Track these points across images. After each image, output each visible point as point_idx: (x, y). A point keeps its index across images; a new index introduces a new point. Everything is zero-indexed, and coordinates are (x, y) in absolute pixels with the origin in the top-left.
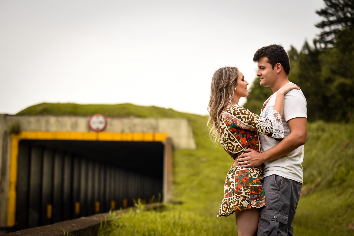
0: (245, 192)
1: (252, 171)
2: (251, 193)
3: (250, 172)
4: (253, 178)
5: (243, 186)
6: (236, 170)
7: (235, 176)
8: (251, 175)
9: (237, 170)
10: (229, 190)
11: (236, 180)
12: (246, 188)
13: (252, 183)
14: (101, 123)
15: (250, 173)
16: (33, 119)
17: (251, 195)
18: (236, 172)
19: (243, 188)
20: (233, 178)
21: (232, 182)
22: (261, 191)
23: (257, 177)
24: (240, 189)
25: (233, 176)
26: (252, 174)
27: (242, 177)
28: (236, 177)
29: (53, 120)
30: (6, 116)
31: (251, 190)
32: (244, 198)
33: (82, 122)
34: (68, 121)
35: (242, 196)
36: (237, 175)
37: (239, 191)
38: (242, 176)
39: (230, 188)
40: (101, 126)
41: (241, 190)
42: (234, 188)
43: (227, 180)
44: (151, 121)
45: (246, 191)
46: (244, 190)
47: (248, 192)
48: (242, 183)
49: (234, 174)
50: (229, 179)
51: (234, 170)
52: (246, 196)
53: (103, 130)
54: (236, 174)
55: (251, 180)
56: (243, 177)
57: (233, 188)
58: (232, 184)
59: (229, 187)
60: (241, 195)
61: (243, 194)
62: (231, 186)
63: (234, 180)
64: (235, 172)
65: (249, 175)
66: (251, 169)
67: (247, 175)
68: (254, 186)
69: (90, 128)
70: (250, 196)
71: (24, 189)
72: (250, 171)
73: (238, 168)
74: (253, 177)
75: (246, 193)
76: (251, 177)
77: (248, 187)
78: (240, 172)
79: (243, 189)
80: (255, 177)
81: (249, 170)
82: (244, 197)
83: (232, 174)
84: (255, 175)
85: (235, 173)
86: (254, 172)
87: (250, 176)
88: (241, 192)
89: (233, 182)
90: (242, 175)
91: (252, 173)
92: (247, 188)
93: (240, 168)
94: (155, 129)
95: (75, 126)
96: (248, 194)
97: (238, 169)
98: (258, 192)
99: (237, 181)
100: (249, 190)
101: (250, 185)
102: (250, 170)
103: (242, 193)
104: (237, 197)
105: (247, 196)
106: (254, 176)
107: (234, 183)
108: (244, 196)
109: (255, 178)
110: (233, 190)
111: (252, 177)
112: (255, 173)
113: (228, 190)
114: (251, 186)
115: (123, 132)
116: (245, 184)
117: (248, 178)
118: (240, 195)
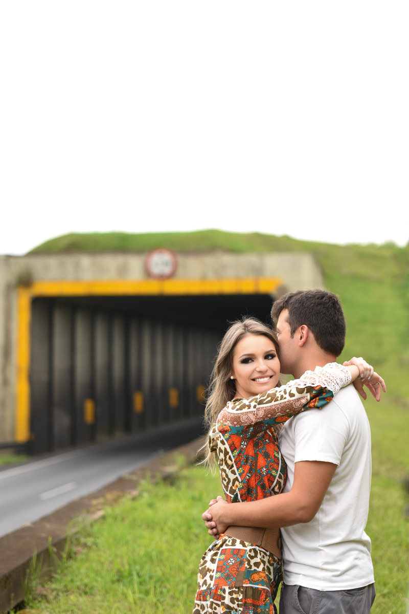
0: (231, 597)
1: (253, 554)
2: (245, 603)
3: (249, 555)
4: (252, 569)
5: (229, 583)
6: (221, 546)
7: (217, 558)
8: (249, 564)
9: (224, 547)
10: (203, 586)
11: (218, 567)
12: (234, 589)
13: (249, 580)
14: (166, 264)
15: (249, 558)
16: (53, 262)
17: (244, 606)
18: (221, 549)
19: (229, 588)
20: (213, 561)
21: (209, 570)
22: (264, 601)
23: (260, 569)
24: (221, 589)
25: (215, 557)
26: (252, 562)
27: (231, 564)
28: (220, 560)
29: (85, 261)
30: (8, 257)
31: (246, 596)
32: (228, 610)
33: (135, 263)
34: (111, 262)
35: (223, 604)
36: (223, 557)
37: (219, 592)
38: (232, 561)
39: (205, 582)
40: (167, 270)
41: (224, 591)
42: (212, 583)
43: (202, 563)
44: (251, 259)
45: (235, 596)
46: (230, 593)
47: (237, 599)
48: (228, 577)
49: (216, 554)
50: (206, 562)
51: (219, 545)
52: (232, 605)
53: (171, 276)
54: (221, 554)
55: (249, 574)
56: (233, 564)
57: (210, 584)
58: (208, 574)
59: (203, 578)
60: (222, 601)
61: (227, 601)
62: (207, 578)
63: (213, 567)
64: (218, 549)
65: (246, 562)
66: (252, 551)
67: (241, 563)
68: (252, 587)
69: (148, 274)
70: (241, 609)
71: (44, 377)
72: (249, 553)
73: (227, 542)
74: (254, 568)
75: (232, 601)
76: (248, 567)
77: (239, 588)
78: (227, 552)
79: (227, 590)
80: (258, 568)
81: (248, 551)
82: (228, 607)
83: (213, 552)
84: (257, 564)
85: (220, 552)
86: (256, 556)
87: (246, 565)
88: (224, 595)
89: (211, 570)
90: (232, 559)
91: (252, 558)
92: (237, 590)
93: (230, 544)
94: (258, 272)
95: (123, 271)
96: (237, 603)
97: (227, 545)
98: (259, 600)
99: (219, 569)
100: (242, 595)
101: (244, 585)
102: (250, 551)
103: (224, 598)
104: (214, 605)
105: (235, 606)
106: (255, 566)
107: (214, 574)
108: (228, 605)
109: (258, 570)
110: (209, 588)
111: (251, 567)
112: (258, 560)
113: (201, 584)
114: (246, 587)
115: (204, 278)
116: (234, 579)
117: (242, 570)
118: (220, 601)
